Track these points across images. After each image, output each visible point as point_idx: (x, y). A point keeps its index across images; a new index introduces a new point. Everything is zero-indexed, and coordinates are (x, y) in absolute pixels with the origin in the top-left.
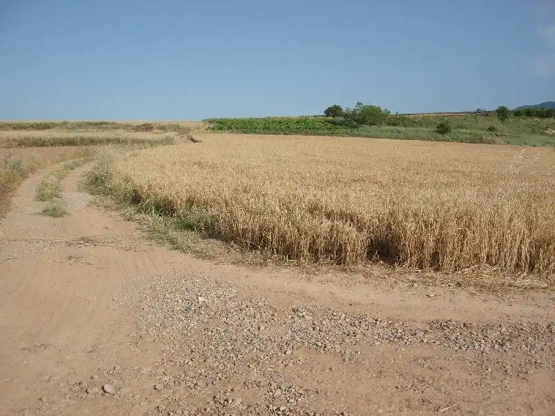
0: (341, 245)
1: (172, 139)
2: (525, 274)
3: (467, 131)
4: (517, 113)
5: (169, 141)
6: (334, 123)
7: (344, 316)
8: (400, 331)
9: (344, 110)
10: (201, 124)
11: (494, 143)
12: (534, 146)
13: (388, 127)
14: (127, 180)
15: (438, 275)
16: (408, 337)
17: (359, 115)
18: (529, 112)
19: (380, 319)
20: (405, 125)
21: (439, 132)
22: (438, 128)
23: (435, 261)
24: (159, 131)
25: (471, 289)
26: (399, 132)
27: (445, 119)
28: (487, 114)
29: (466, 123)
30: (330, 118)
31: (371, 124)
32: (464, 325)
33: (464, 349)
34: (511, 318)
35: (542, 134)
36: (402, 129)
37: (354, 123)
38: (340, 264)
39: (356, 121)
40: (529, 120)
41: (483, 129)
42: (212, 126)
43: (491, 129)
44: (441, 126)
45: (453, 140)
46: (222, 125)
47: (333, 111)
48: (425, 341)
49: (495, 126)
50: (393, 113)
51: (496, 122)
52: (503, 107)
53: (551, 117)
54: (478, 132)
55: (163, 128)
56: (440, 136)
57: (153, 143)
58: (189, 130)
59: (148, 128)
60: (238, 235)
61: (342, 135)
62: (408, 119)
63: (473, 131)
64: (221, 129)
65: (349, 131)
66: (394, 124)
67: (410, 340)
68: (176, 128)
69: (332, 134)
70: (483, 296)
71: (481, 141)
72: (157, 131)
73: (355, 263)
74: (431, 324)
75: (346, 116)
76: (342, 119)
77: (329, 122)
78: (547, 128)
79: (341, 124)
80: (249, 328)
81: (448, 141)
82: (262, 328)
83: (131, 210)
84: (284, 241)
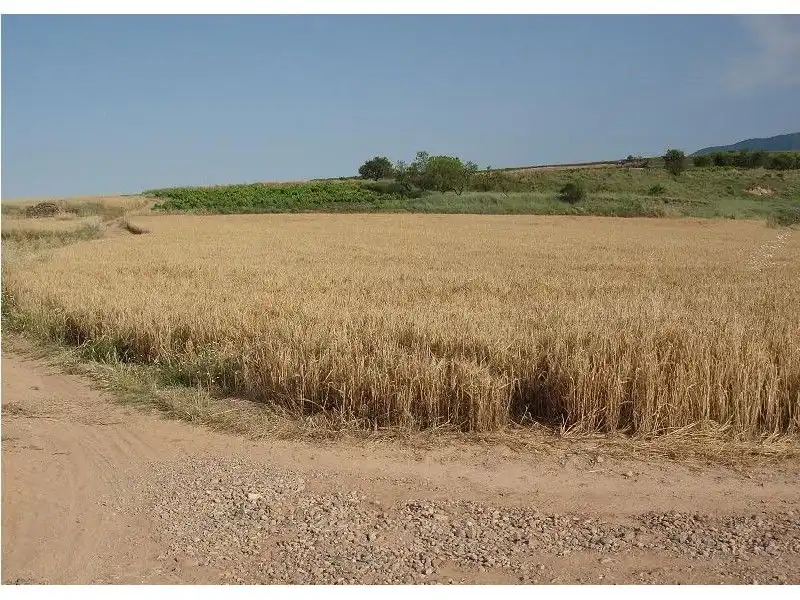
0: (467, 398)
1: (97, 229)
2: (775, 435)
3: (614, 196)
4: (699, 161)
5: (91, 233)
6: (378, 189)
7: (497, 512)
8: (595, 531)
9: (395, 166)
10: (142, 200)
11: (662, 215)
12: (733, 218)
13: (474, 194)
14: (50, 304)
15: (634, 442)
16: (611, 540)
17: (422, 174)
18: (721, 159)
19: (557, 516)
20: (504, 189)
21: (564, 199)
22: (562, 192)
23: (627, 420)
24: (69, 215)
25: (692, 462)
26: (495, 201)
27: (576, 175)
28: (645, 164)
29: (609, 182)
30: (371, 181)
31: (445, 189)
32: (696, 518)
33: (706, 554)
34: (767, 505)
35: (745, 196)
36: (498, 195)
37: (415, 189)
38: (468, 430)
39: (418, 184)
40: (721, 173)
41: (642, 191)
42: (162, 202)
43: (656, 190)
44: (569, 187)
45: (591, 212)
46: (178, 201)
47: (375, 168)
48: (641, 545)
49: (662, 185)
50: (482, 167)
51: (662, 178)
52: (674, 152)
53: (759, 165)
54: (633, 196)
55: (75, 210)
56: (567, 206)
57: (64, 238)
58: (121, 211)
59: (46, 210)
60: (281, 389)
61: (396, 210)
62: (508, 180)
63: (625, 195)
64: (179, 208)
65: (405, 204)
66: (486, 188)
67: (616, 545)
68: (97, 208)
69: (377, 209)
70: (712, 472)
71: (638, 212)
72: (64, 215)
73: (492, 428)
74: (641, 519)
75: (399, 176)
76: (393, 181)
77: (369, 187)
78: (752, 186)
79: (391, 190)
80: (352, 537)
81: (580, 214)
82: (373, 536)
83: (68, 355)
84: (368, 396)
